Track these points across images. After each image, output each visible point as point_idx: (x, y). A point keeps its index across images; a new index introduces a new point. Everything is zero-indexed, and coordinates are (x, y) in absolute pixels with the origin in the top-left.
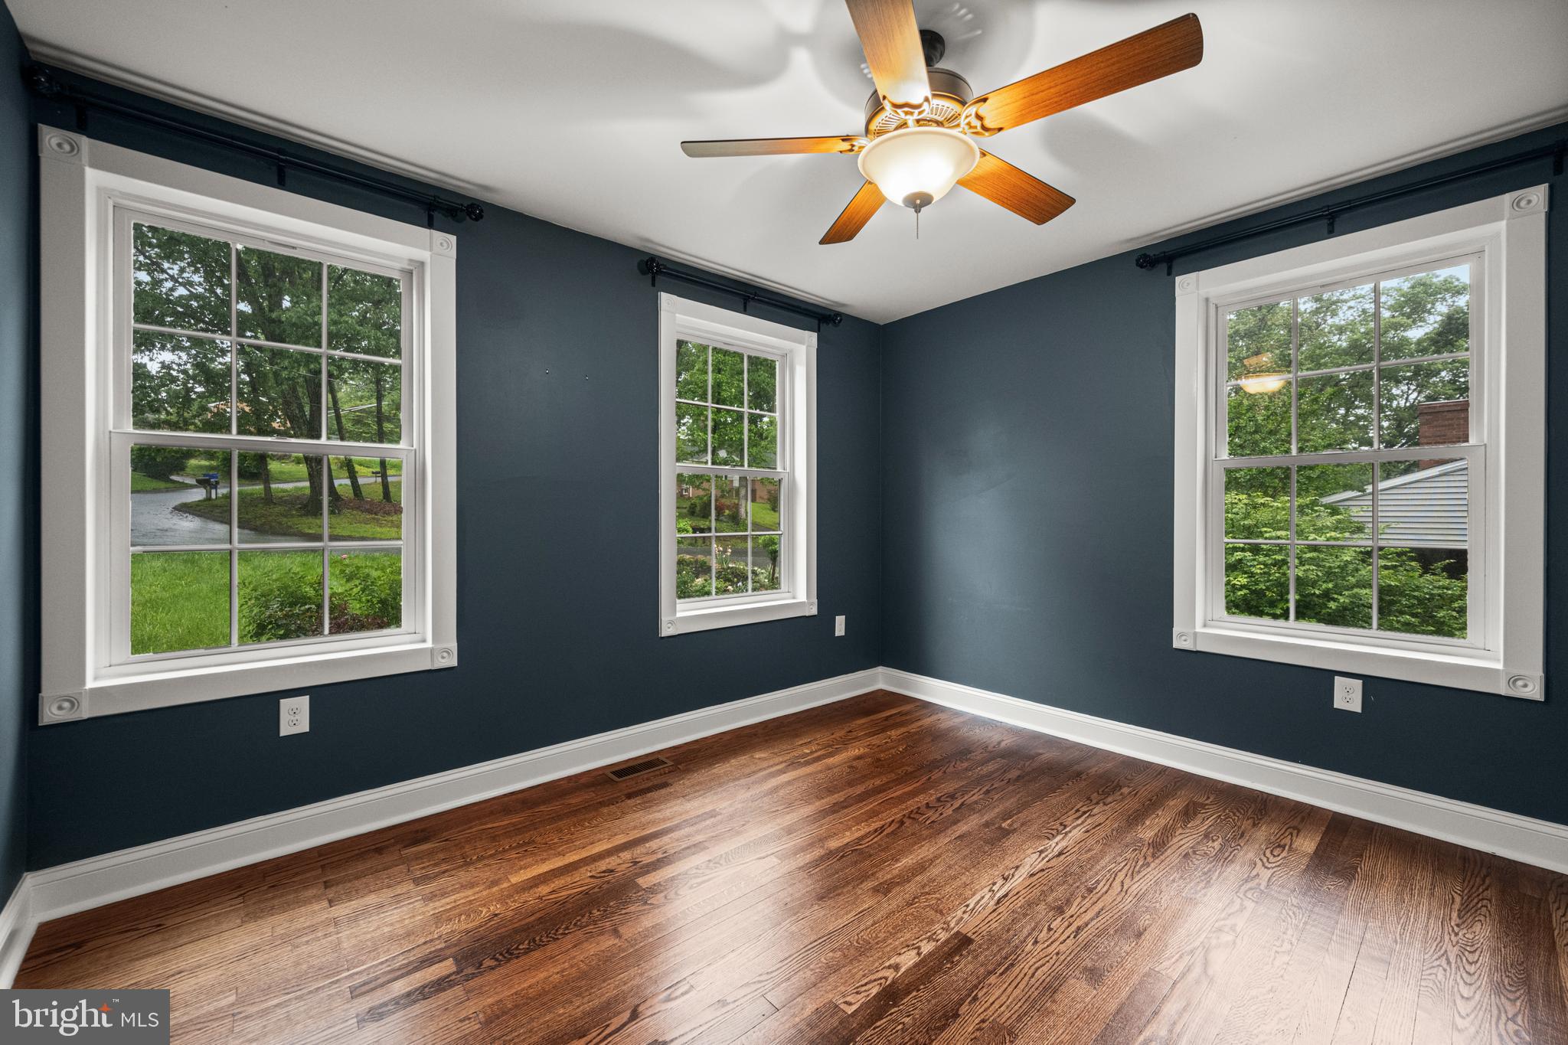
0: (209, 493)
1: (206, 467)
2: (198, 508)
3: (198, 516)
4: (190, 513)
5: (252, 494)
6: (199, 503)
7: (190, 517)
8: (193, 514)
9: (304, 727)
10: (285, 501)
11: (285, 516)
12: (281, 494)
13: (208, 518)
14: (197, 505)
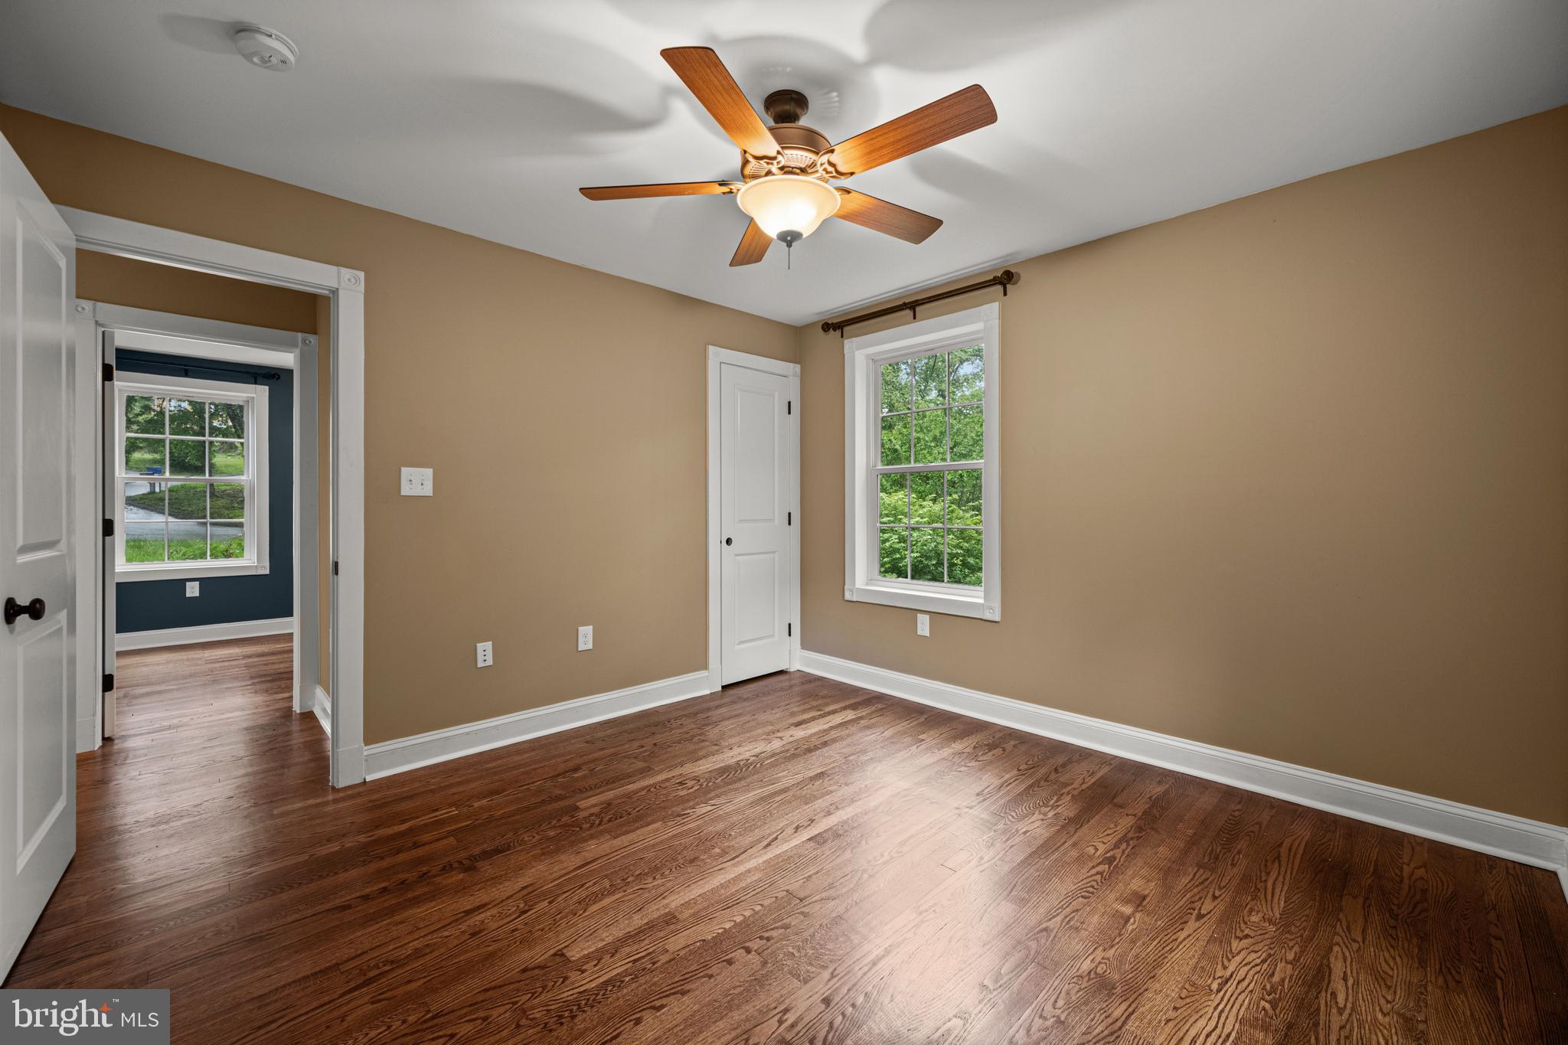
0: (153, 485)
1: (149, 460)
2: (142, 502)
3: (143, 508)
4: (134, 506)
5: (195, 488)
6: (143, 497)
7: (135, 509)
8: (137, 507)
9: (197, 594)
10: (228, 495)
11: (228, 509)
12: (224, 488)
13: (152, 511)
14: (141, 499)
